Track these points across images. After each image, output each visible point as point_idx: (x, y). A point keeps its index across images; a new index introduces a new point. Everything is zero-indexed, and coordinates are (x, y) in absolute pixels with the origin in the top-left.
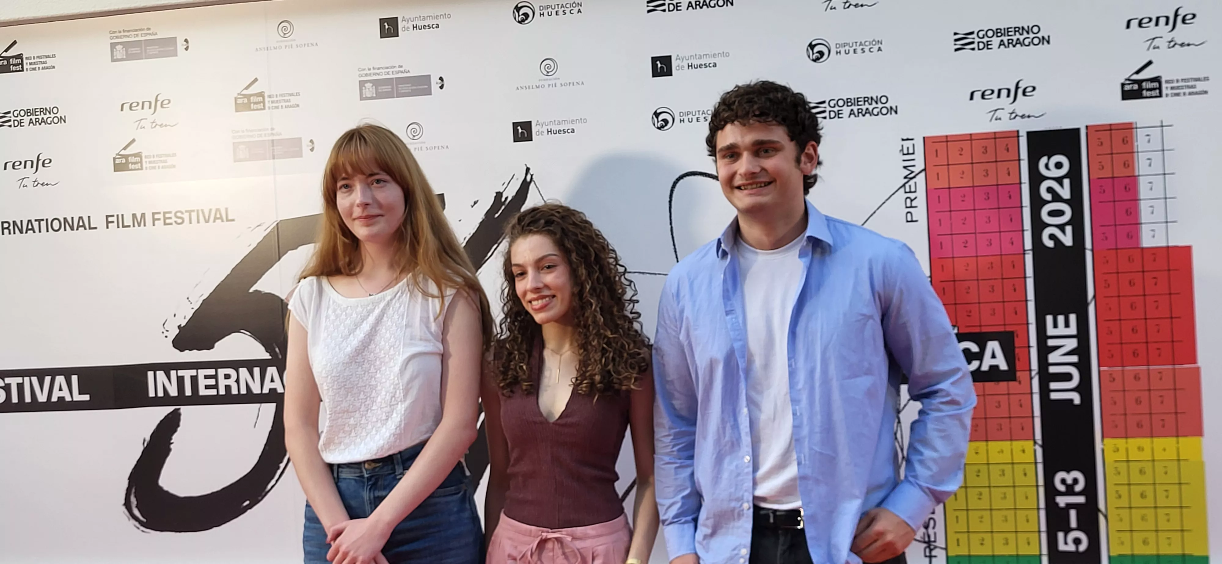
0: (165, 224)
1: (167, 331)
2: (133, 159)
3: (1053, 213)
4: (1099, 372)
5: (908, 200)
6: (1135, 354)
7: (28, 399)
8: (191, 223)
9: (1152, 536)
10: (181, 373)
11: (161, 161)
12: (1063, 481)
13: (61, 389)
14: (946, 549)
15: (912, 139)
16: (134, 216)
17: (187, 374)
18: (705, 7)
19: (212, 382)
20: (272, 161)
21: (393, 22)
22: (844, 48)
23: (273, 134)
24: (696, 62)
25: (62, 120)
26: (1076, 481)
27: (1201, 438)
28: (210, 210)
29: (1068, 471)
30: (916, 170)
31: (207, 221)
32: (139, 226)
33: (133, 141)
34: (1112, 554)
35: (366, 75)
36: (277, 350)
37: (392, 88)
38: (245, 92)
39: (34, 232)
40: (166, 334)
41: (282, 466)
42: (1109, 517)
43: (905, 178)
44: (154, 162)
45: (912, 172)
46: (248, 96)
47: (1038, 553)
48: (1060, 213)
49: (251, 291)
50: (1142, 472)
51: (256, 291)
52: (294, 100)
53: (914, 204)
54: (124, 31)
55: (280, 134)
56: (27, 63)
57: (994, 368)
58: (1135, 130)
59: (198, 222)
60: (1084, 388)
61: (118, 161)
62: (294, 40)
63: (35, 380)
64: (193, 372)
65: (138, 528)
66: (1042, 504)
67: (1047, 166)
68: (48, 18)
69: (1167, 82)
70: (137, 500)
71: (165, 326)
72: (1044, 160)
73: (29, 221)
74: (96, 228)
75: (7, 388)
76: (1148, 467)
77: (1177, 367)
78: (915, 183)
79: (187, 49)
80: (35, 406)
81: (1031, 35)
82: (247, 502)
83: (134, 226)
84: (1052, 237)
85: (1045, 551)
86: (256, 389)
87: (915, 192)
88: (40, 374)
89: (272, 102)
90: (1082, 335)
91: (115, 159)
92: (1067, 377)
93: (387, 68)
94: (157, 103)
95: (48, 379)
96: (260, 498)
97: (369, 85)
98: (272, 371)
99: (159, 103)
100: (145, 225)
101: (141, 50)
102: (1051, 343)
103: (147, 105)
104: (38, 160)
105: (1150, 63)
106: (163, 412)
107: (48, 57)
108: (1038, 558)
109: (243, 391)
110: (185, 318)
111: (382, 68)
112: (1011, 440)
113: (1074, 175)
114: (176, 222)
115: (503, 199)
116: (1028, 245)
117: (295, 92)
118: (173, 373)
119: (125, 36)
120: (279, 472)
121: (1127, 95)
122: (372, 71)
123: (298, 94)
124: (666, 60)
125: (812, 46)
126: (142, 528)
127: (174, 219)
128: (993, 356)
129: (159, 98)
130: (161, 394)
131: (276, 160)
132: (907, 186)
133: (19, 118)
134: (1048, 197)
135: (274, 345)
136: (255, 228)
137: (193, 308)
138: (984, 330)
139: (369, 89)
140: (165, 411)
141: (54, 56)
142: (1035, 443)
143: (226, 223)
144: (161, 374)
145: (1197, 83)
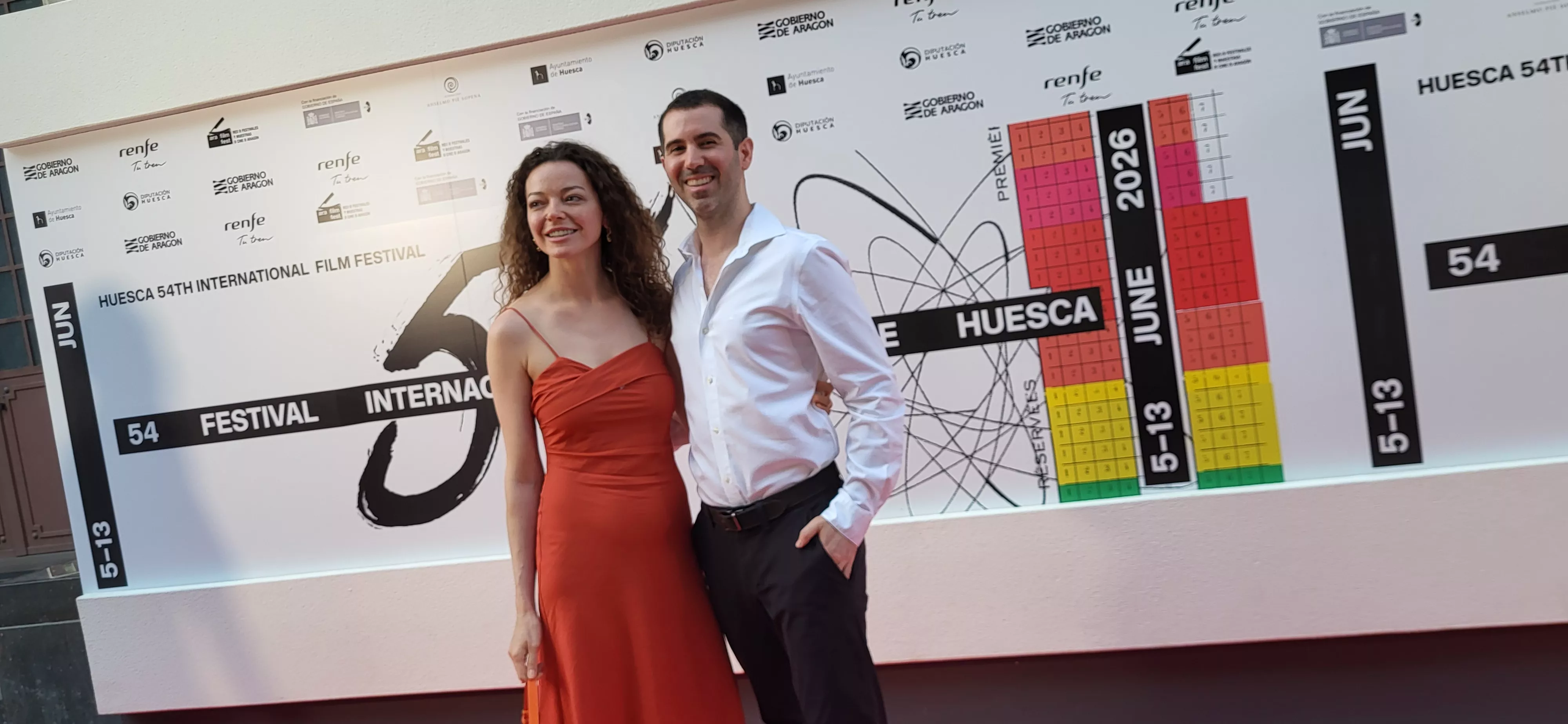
0: (367, 264)
1: (378, 356)
2: (331, 211)
3: (1125, 181)
4: (1176, 315)
5: (999, 182)
6: (1205, 296)
7: (267, 425)
8: (388, 261)
9: (1232, 452)
10: (394, 390)
11: (358, 210)
12: (1152, 412)
13: (294, 414)
14: (1057, 480)
15: (997, 128)
16: (339, 259)
17: (399, 391)
18: (809, 30)
19: (420, 396)
20: (451, 201)
21: (542, 69)
22: (933, 54)
23: (450, 178)
24: (806, 79)
25: (269, 182)
26: (1163, 411)
27: (1267, 364)
28: (403, 249)
29: (1156, 402)
30: (1004, 154)
31: (401, 258)
32: (345, 267)
33: (332, 195)
34: (1200, 470)
35: (524, 118)
36: (473, 363)
37: (548, 128)
38: (423, 143)
39: (257, 281)
40: (377, 358)
41: (487, 461)
42: (1194, 439)
43: (995, 162)
44: (352, 211)
45: (1000, 157)
46: (425, 147)
47: (1134, 475)
48: (1130, 180)
49: (446, 314)
50: (1219, 397)
51: (450, 315)
52: (465, 146)
53: (1005, 184)
54: (314, 100)
55: (456, 177)
56: (234, 136)
57: (1085, 320)
58: (1191, 101)
59: (394, 259)
60: (1164, 330)
61: (321, 214)
62: (459, 94)
63: (271, 408)
64: (403, 389)
65: (371, 526)
66: (1136, 433)
67: (1116, 140)
68: (247, 95)
69: (1215, 55)
70: (368, 502)
71: (376, 351)
72: (1113, 135)
73: (252, 273)
74: (308, 273)
75: (249, 417)
76: (1224, 392)
77: (1243, 303)
78: (1004, 166)
79: (369, 110)
80: (274, 430)
81: (1094, 26)
82: (460, 496)
83: (340, 268)
84: (1126, 201)
85: (1141, 472)
86: (458, 399)
87: (1004, 173)
88: (275, 402)
89: (447, 150)
90: (1159, 284)
91: (318, 212)
92: (1148, 322)
93: (542, 110)
94: (349, 160)
95: (282, 407)
96: (471, 491)
97: (527, 127)
98: (470, 381)
99: (350, 160)
100: (349, 267)
101: (330, 115)
102: (1132, 293)
103: (340, 162)
104: (253, 219)
105: (1198, 40)
106: (381, 426)
107: (251, 129)
108: (1135, 481)
109: (448, 401)
110: (392, 343)
111: (537, 111)
112: (1105, 380)
113: (1141, 145)
114: (375, 262)
115: (652, 214)
116: (1106, 209)
117: (464, 139)
118: (387, 391)
119: (315, 105)
120: (485, 467)
121: (1181, 70)
122: (529, 114)
123: (468, 141)
124: (780, 80)
125: (904, 55)
126: (375, 525)
127: (374, 259)
128: (1084, 310)
129: (349, 156)
130: (378, 410)
131: (455, 200)
132: (997, 169)
133: (233, 185)
134: (1119, 166)
135: (470, 359)
136: (442, 261)
137: (397, 334)
138: (1074, 288)
139: (528, 130)
140: (385, 423)
141: (257, 128)
142: (1126, 381)
143: (418, 258)
144: (376, 393)
145: (1241, 54)
